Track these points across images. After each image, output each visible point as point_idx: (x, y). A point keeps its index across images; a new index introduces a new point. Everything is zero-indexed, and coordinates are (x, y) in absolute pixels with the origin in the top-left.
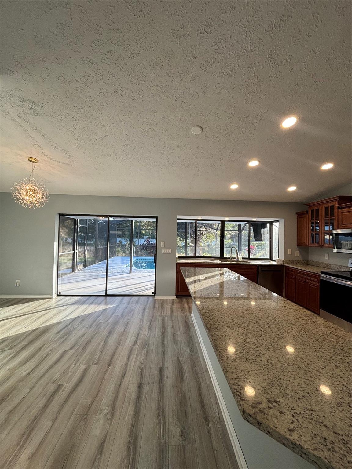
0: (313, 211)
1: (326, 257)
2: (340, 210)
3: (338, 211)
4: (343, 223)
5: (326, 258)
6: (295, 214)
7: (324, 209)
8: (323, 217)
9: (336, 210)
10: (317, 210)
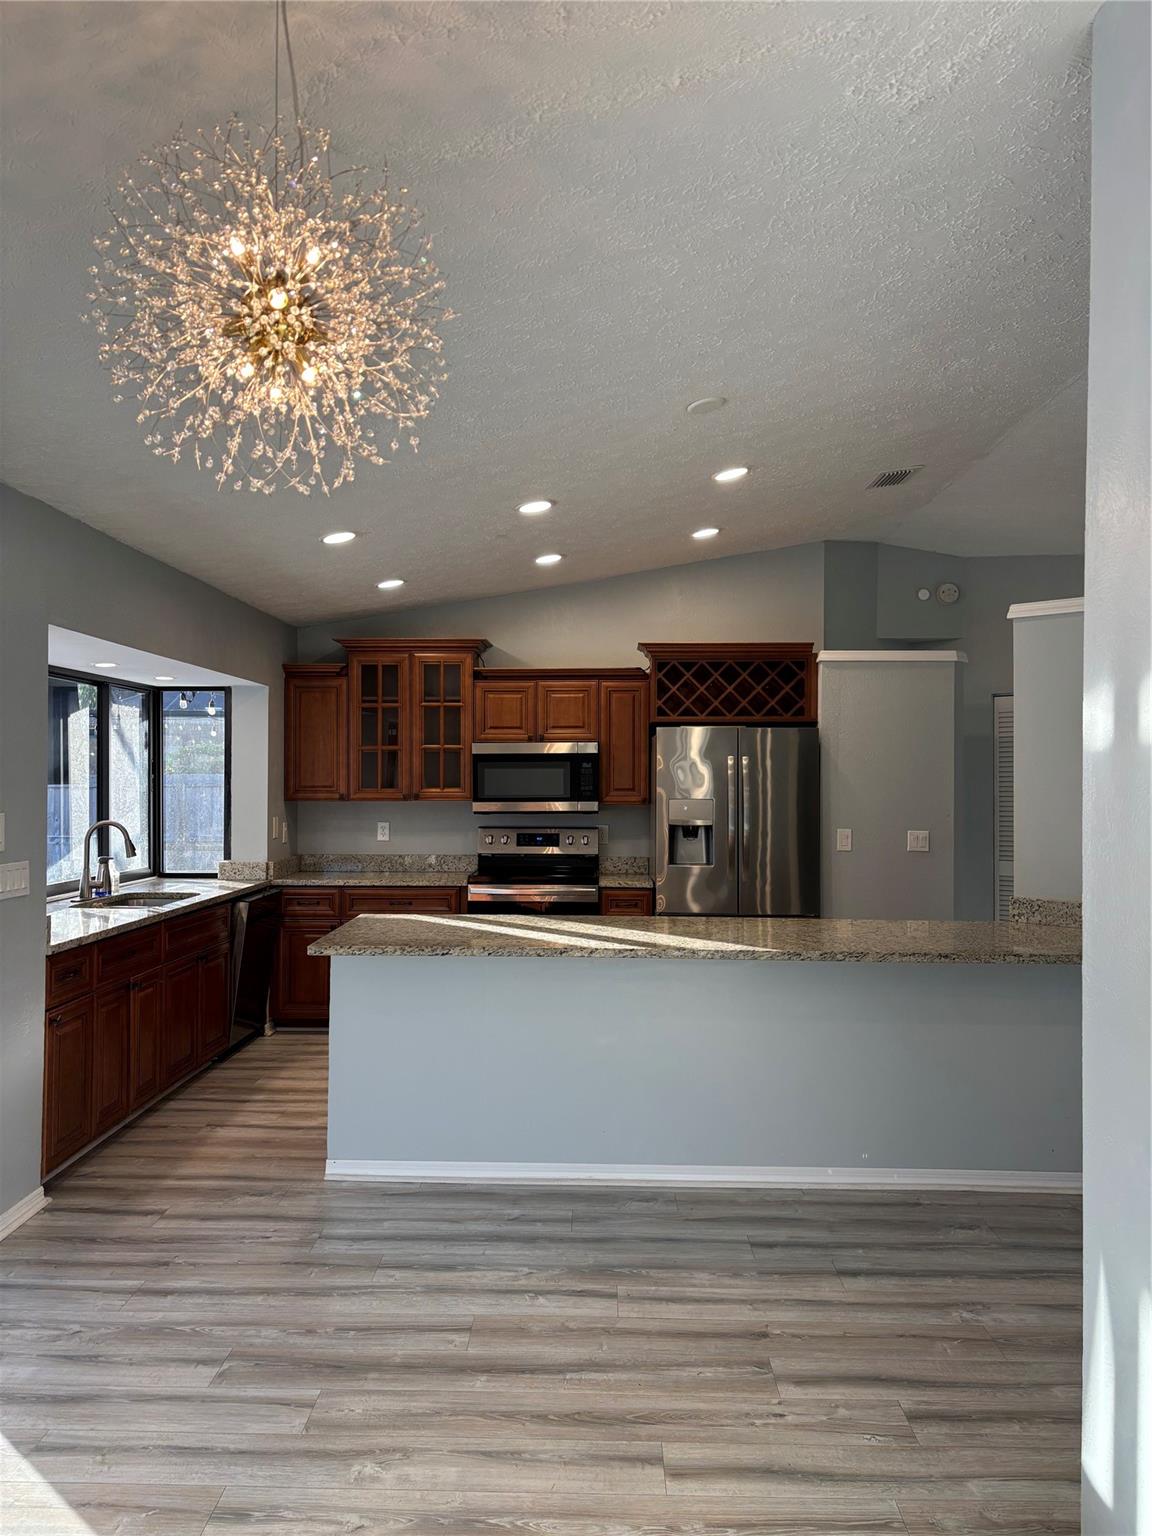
0: (369, 671)
1: (380, 831)
2: (481, 684)
3: (474, 686)
4: (490, 723)
5: (380, 838)
6: (281, 667)
7: (418, 671)
8: (417, 698)
9: (467, 680)
10: (392, 671)
